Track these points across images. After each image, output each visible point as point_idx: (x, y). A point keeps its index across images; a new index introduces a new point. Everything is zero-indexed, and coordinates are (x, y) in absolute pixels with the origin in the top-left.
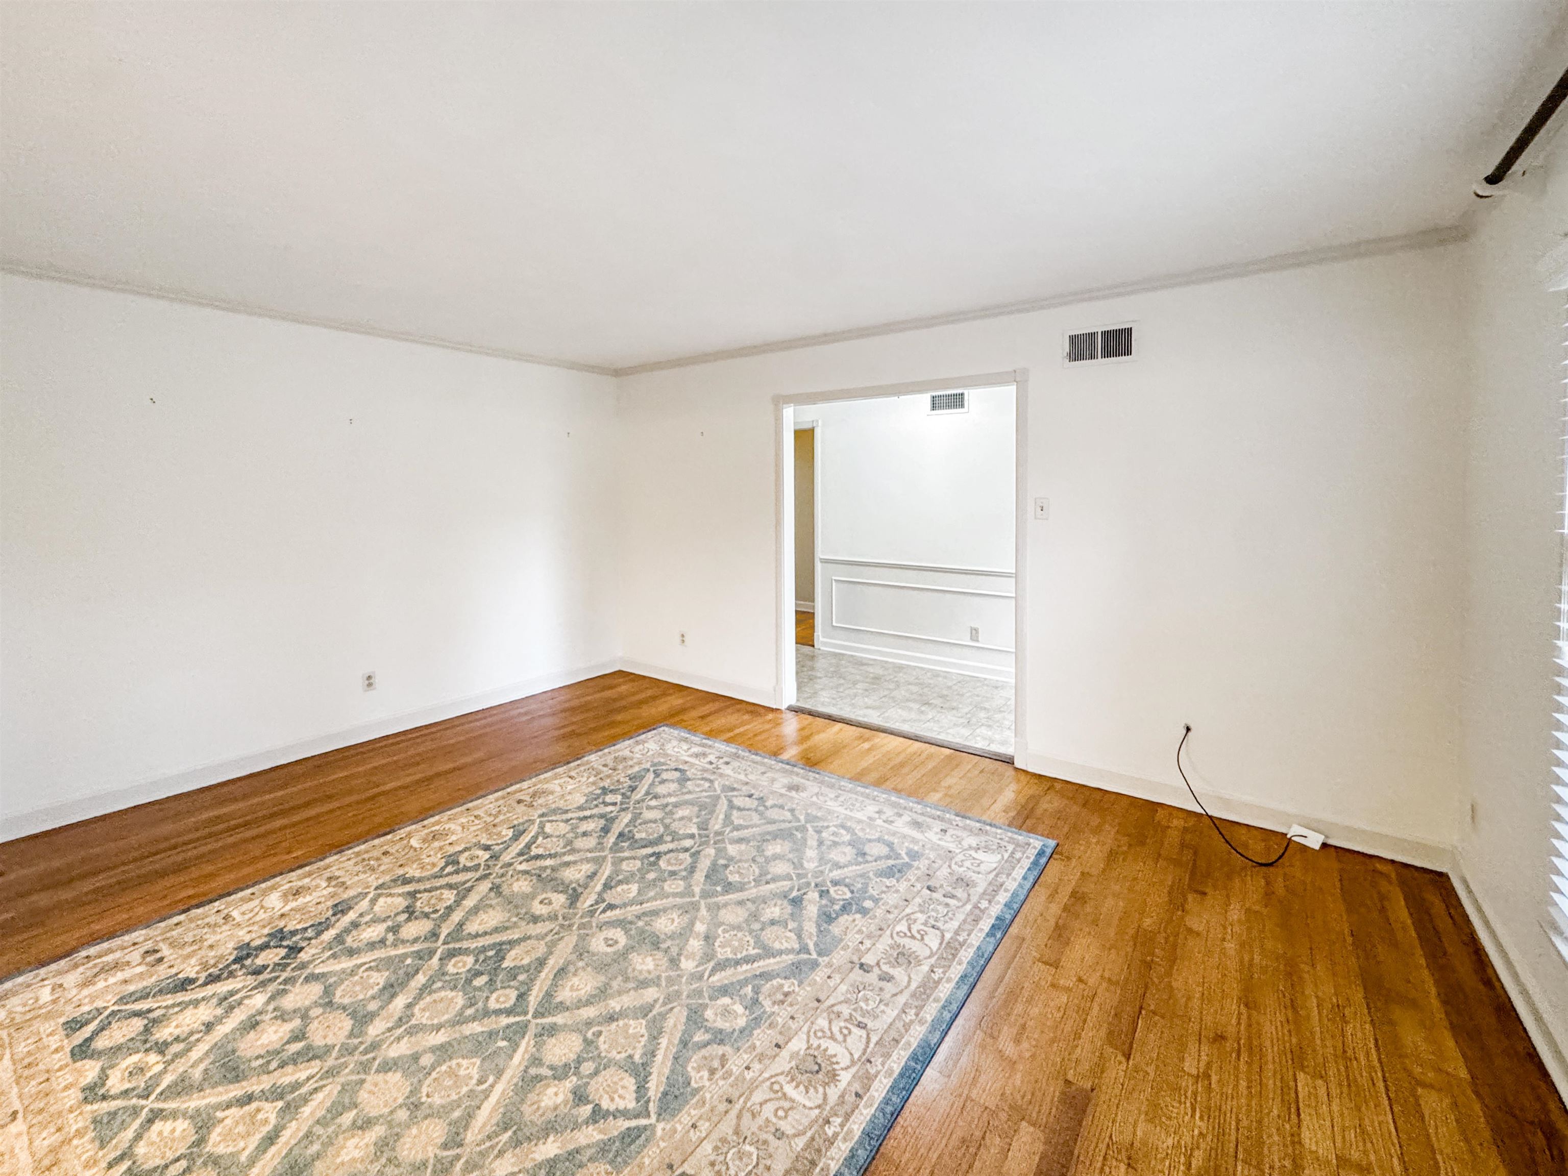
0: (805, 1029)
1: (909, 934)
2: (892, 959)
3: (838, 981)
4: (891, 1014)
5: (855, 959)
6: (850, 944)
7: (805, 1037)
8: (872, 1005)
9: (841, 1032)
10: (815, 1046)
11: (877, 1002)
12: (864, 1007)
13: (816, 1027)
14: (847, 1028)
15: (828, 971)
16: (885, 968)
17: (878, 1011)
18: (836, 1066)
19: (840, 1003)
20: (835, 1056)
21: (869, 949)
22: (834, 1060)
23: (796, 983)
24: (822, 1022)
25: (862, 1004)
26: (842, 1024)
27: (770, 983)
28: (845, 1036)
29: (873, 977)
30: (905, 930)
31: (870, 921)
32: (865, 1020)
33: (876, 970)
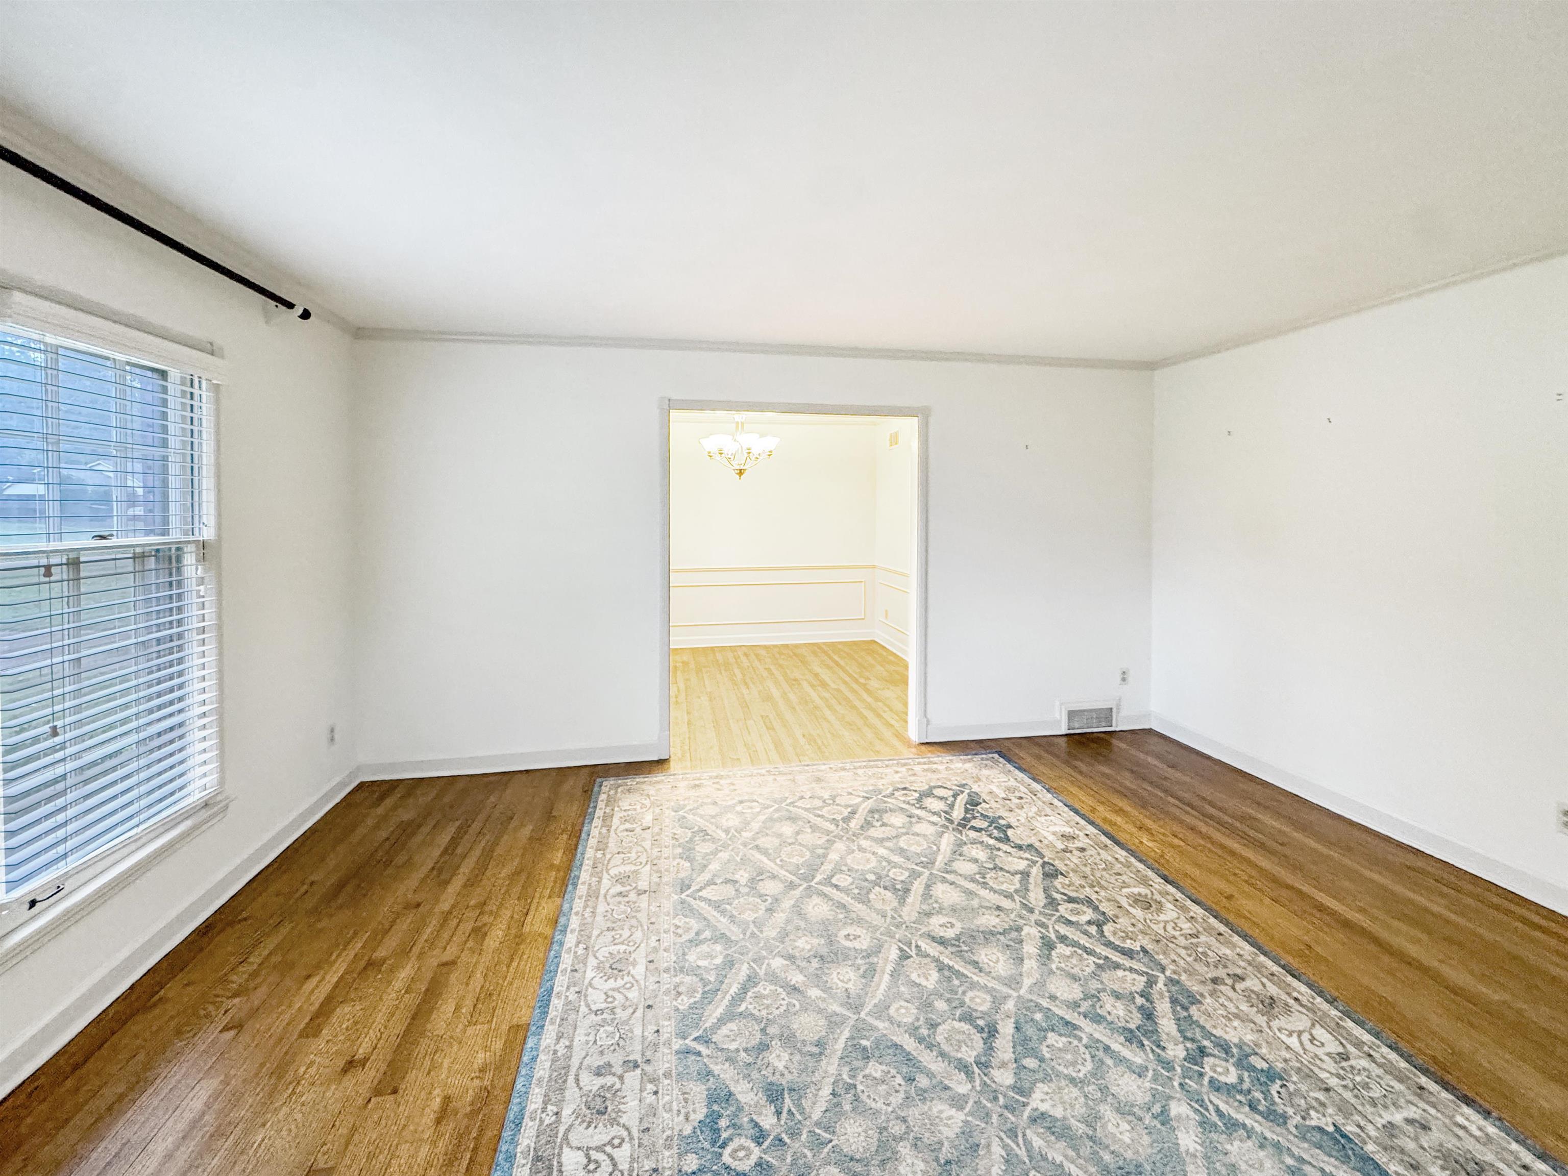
0: (642, 982)
1: (608, 1149)
2: (608, 1095)
3: (646, 1034)
4: (580, 1037)
5: (648, 1068)
6: (666, 1082)
7: (637, 977)
8: (602, 1033)
9: (612, 997)
10: (626, 977)
11: (598, 1038)
12: (607, 1028)
13: (636, 987)
14: (611, 1002)
15: (664, 1037)
16: (609, 1080)
17: (593, 1033)
18: (602, 975)
19: (629, 1019)
20: (606, 981)
21: (641, 1091)
22: (605, 978)
23: (681, 1007)
24: (633, 995)
25: (610, 1029)
26: (616, 1002)
27: (701, 992)
28: (608, 996)
29: (616, 1060)
30: (616, 1153)
31: (669, 1133)
32: (599, 1017)
33: (618, 1070)
